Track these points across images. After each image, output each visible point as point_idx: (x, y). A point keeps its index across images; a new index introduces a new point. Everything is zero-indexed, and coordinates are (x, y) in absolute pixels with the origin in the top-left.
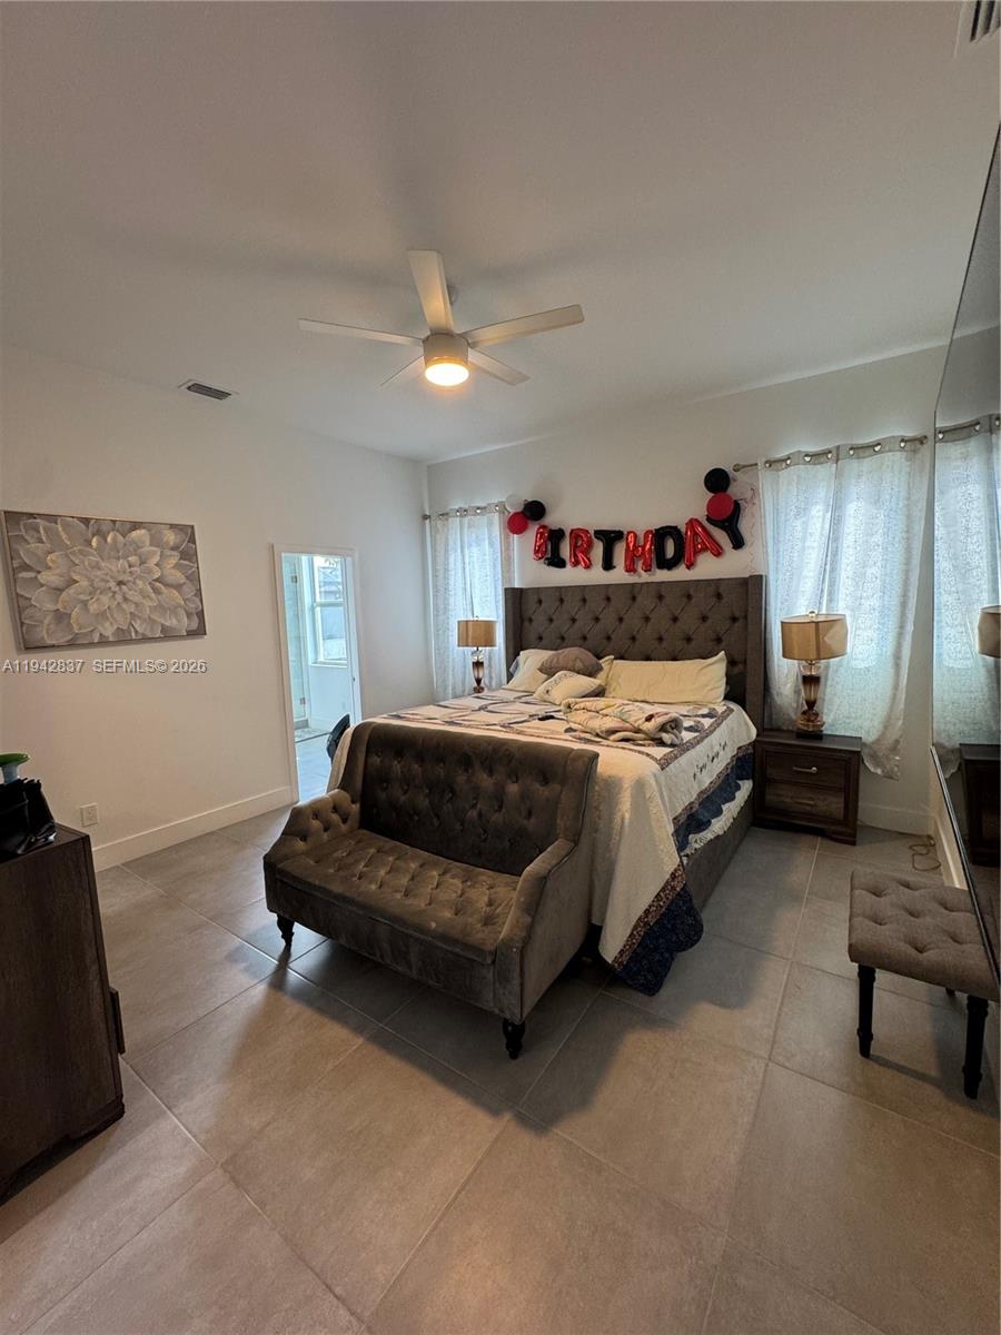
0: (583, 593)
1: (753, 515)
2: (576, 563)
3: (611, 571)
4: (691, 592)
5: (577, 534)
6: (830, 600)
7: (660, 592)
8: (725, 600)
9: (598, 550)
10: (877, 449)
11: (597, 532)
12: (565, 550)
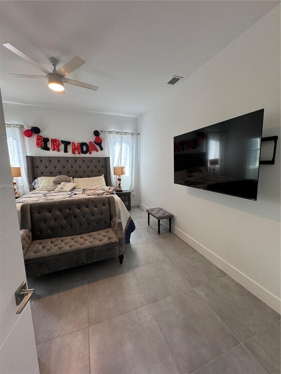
0: (59, 159)
1: (104, 143)
2: (54, 150)
3: (67, 153)
4: (92, 160)
5: (54, 141)
6: (121, 163)
7: (83, 159)
8: (100, 162)
9: (62, 147)
10: (127, 134)
11: (61, 141)
12: (49, 145)
